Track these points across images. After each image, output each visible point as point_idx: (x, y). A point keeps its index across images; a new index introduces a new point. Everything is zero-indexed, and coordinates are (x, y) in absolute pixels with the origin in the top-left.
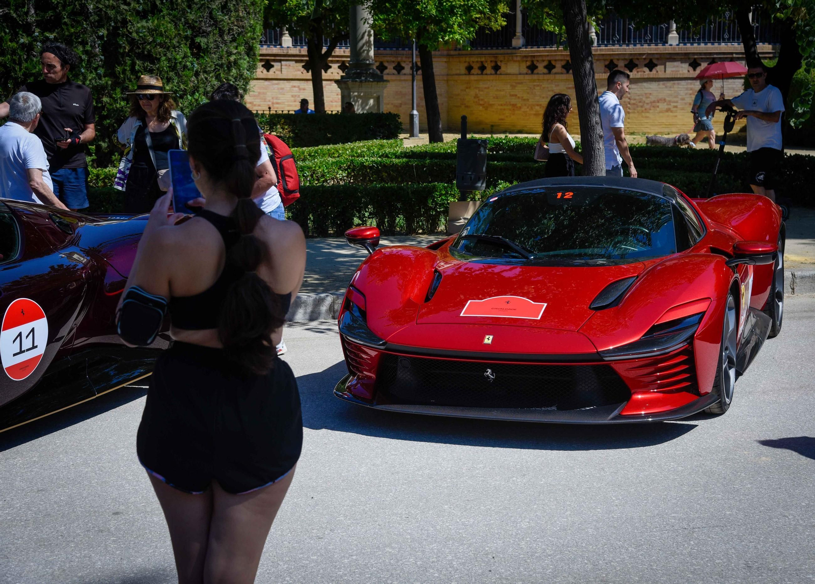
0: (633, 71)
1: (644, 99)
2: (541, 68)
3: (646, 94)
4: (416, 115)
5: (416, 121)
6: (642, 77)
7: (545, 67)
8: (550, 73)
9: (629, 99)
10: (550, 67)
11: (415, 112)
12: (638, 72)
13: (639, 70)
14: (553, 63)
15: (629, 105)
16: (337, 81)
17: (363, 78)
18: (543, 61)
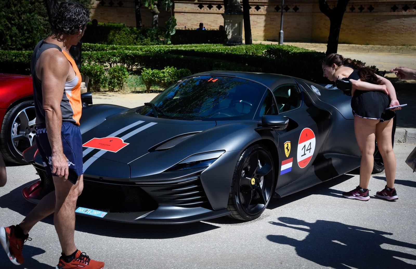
0: (407, 11)
1: (412, 26)
2: (357, 9)
3: (413, 24)
4: (282, 33)
5: (282, 36)
6: (412, 14)
7: (359, 9)
8: (361, 12)
9: (403, 26)
10: (361, 9)
11: (282, 31)
12: (409, 11)
13: (410, 10)
14: (363, 7)
15: (403, 30)
16: (222, 14)
17: (233, 13)
18: (358, 5)
